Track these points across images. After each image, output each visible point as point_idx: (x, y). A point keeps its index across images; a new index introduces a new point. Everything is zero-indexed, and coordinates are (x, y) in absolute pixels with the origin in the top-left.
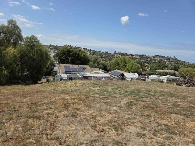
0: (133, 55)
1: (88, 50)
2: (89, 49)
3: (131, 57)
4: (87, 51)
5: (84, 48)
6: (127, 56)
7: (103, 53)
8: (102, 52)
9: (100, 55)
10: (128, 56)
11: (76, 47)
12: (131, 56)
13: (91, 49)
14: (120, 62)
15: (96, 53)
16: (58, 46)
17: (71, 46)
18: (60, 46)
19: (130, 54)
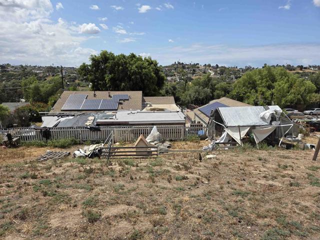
0: (306, 68)
1: (213, 67)
2: (215, 65)
3: (301, 72)
4: (210, 70)
5: (206, 65)
6: (291, 70)
7: (241, 70)
8: (238, 68)
9: (235, 73)
10: (294, 70)
11: (192, 64)
12: (301, 70)
13: (217, 65)
14: (260, 79)
15: (227, 71)
16: (163, 66)
17: (183, 63)
18: (166, 65)
19: (299, 66)
